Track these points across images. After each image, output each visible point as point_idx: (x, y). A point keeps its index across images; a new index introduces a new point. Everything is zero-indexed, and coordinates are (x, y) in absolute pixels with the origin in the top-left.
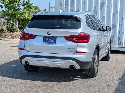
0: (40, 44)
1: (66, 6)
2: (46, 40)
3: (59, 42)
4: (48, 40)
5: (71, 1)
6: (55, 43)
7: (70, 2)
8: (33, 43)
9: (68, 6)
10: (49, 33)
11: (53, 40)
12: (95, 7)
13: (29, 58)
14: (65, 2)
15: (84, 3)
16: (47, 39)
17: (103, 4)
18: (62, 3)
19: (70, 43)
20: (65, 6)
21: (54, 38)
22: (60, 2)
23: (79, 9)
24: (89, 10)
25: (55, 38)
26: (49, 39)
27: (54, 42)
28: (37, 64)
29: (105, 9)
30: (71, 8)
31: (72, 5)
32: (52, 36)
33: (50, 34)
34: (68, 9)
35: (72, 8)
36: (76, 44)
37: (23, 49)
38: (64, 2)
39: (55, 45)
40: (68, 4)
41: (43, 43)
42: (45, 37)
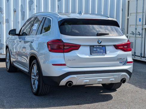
0: (88, 57)
2: (93, 49)
3: (109, 52)
4: (97, 50)
6: (106, 54)
10: (100, 41)
11: (102, 50)
12: (21, 5)
13: (75, 76)
16: (95, 49)
17: (31, 2)
19: (120, 52)
24: (14, 9)
25: (104, 47)
26: (98, 49)
27: (105, 52)
29: (34, 9)
33: (101, 43)
37: (65, 65)
39: (106, 56)
41: (91, 54)
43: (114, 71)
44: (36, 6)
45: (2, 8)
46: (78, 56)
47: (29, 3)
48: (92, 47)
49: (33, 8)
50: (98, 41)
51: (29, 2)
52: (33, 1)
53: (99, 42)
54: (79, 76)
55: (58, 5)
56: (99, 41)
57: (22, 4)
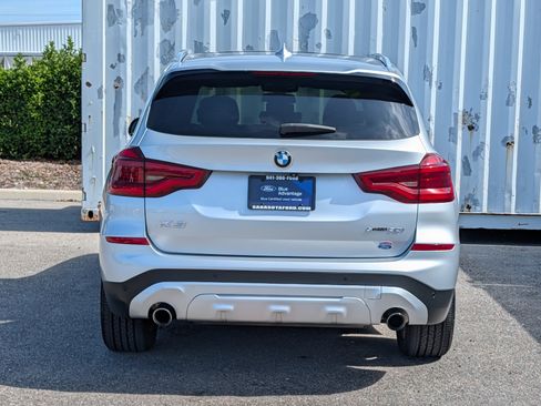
0: (235, 216)
1: (139, 28)
2: (260, 189)
3: (329, 200)
4: (275, 194)
5: (161, 3)
6: (313, 209)
7: (157, 6)
8: (198, 208)
9: (149, 27)
10: (285, 157)
11: (299, 194)
12: (274, 33)
13: (180, 286)
14: (134, 6)
15: (226, 16)
16: (267, 188)
17: (309, 21)
18: (119, 11)
19: (382, 206)
20: (136, 24)
21: (306, 181)
22: (110, 7)
23: (201, 44)
24: (248, 47)
25: (311, 181)
26: (280, 189)
27: (308, 200)
28: (222, 311)
29: (319, 46)
30: (161, 35)
31: (170, 22)
32: (296, 174)
33: (287, 163)
34: (149, 38)
35: (167, 36)
36: (412, 208)
37: (141, 242)
38: (130, 7)
39: (313, 217)
40: (150, 16)
41: (250, 207)
42: (256, 179)
43: (345, 279)
44: (329, 35)
45: (205, 45)
46: (197, 213)
47: (300, 24)
48: (259, 181)
49: (317, 42)
50: (276, 158)
51: (300, 19)
52: (315, 15)
53: (280, 161)
54: (194, 286)
55: (414, 29)
56: (281, 157)
57: (276, 29)
